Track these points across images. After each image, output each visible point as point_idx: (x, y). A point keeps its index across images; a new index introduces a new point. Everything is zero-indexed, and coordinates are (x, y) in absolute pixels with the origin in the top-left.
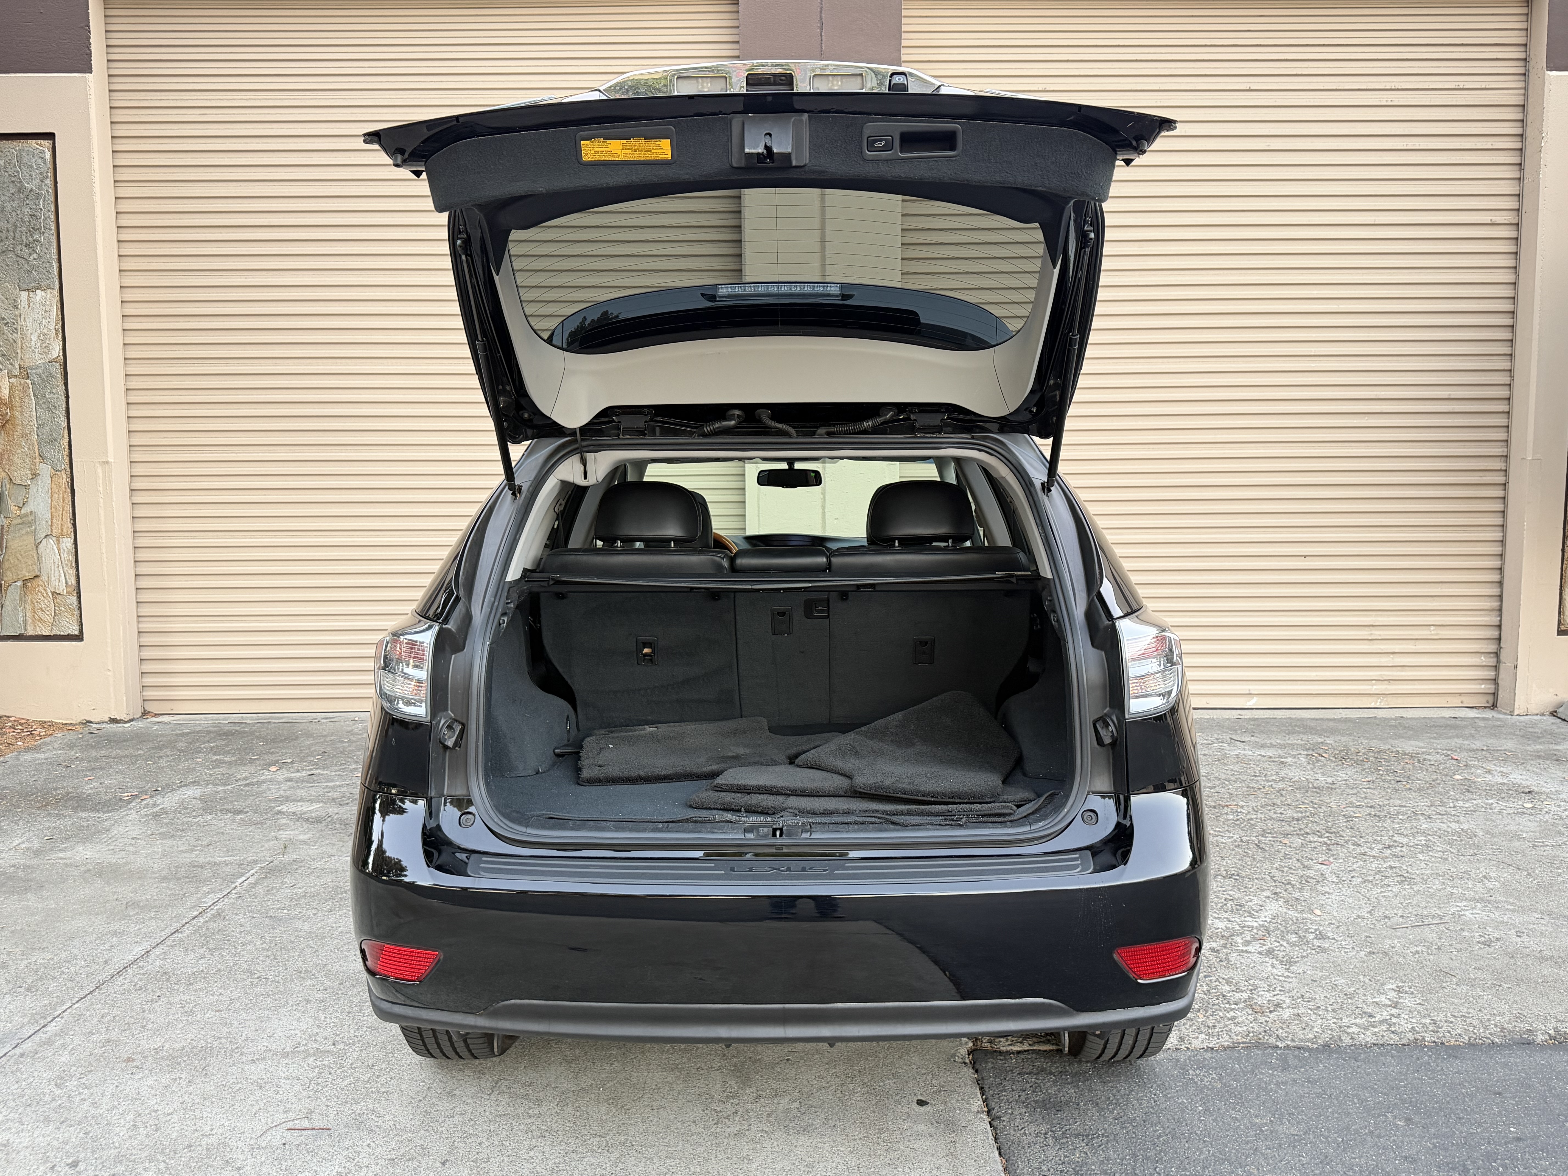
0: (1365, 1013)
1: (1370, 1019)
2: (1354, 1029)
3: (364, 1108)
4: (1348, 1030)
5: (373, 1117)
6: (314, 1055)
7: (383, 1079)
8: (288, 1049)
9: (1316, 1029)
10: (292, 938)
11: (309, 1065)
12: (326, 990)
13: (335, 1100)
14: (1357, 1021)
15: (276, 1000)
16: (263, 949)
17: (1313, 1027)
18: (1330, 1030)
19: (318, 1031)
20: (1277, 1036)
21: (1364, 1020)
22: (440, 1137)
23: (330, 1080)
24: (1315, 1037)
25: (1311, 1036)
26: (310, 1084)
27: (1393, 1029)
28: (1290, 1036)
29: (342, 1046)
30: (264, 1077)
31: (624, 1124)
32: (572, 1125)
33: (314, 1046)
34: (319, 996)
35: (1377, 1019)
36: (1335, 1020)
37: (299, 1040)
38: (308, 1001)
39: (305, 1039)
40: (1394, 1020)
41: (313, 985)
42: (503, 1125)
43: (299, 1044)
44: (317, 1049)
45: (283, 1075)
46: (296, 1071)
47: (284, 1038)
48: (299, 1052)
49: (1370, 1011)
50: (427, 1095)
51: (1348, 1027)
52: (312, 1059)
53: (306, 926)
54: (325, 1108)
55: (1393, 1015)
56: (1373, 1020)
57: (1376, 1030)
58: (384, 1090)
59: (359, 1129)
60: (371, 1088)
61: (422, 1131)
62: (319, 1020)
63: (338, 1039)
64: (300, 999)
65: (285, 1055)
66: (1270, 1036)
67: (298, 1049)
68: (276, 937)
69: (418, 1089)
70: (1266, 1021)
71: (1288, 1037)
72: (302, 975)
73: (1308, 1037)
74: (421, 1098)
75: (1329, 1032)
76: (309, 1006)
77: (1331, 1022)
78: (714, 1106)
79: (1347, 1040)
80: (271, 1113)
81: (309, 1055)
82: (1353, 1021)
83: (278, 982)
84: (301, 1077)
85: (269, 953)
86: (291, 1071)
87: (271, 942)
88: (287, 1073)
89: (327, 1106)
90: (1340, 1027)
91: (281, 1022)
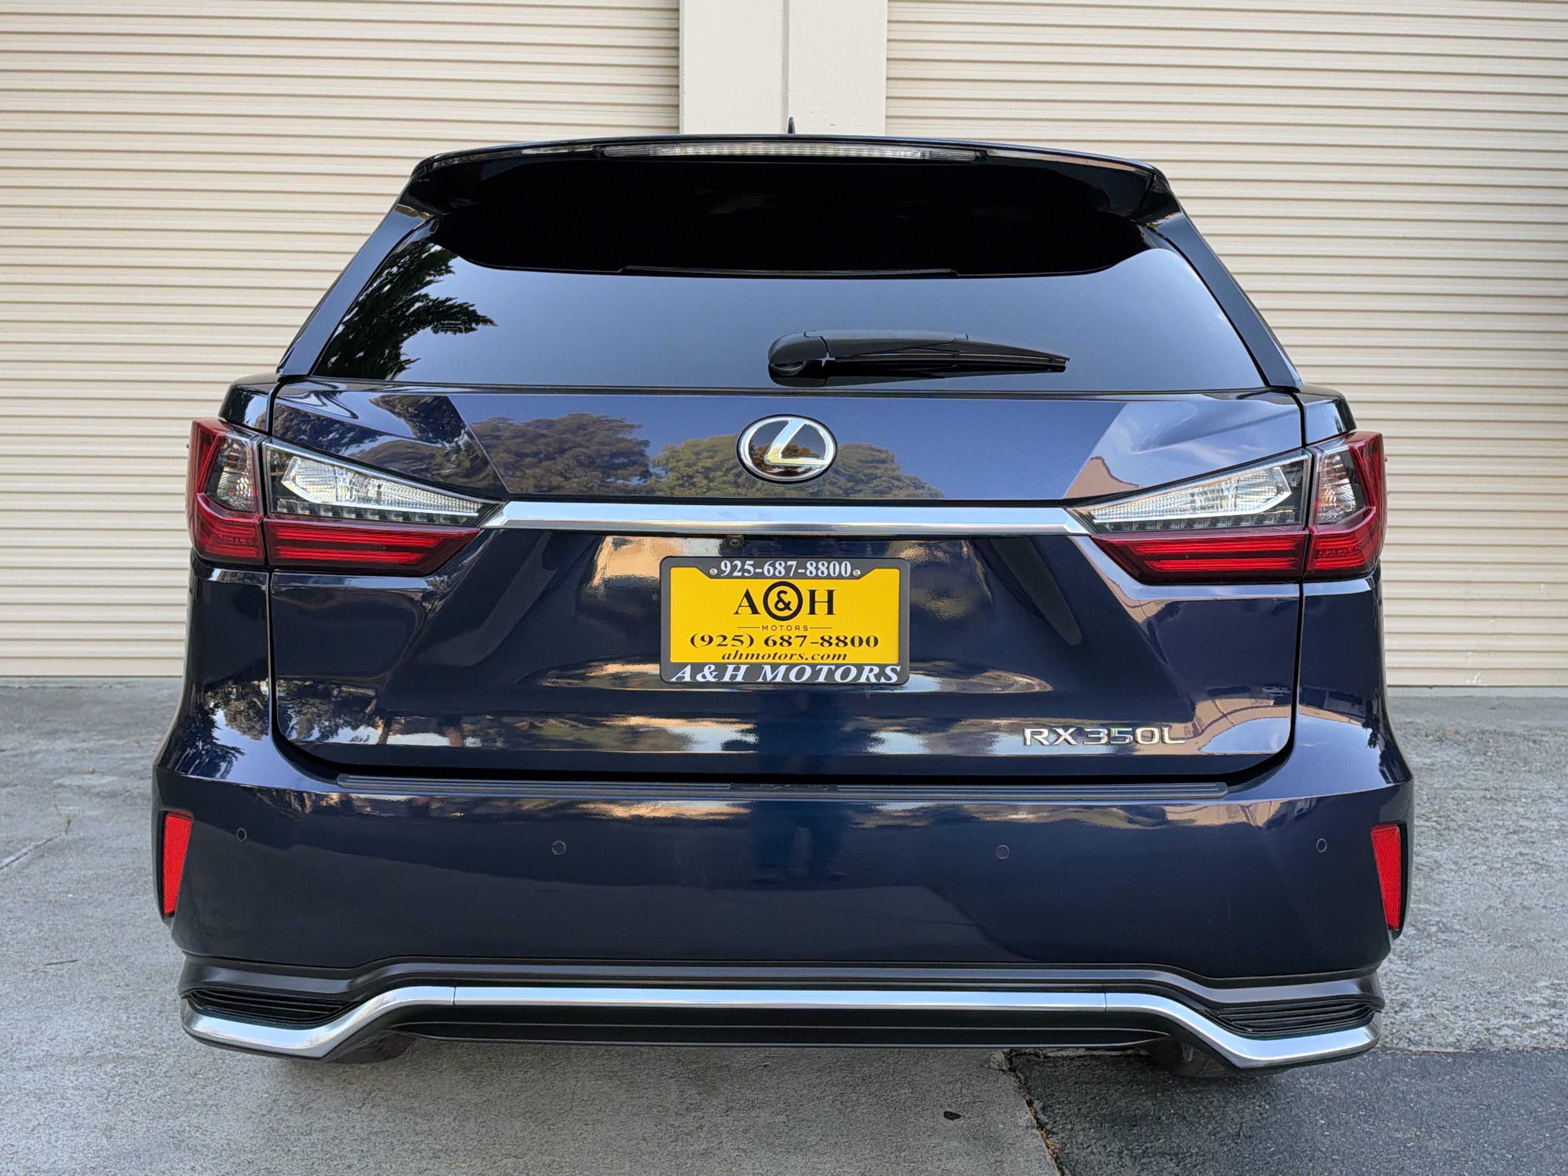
0: (1518, 1013)
1: (1524, 1020)
2: (1506, 1031)
3: (185, 1125)
4: (1500, 1033)
5: (197, 1134)
6: (114, 1061)
7: (210, 1090)
8: (77, 1054)
9: (1457, 1032)
10: (81, 926)
11: (106, 1073)
12: (128, 985)
13: (145, 1114)
14: (1510, 1022)
15: (59, 997)
16: (40, 938)
17: (1454, 1030)
18: (1477, 1032)
19: (117, 1033)
20: (1409, 1039)
21: (1517, 1021)
22: (293, 1159)
23: (137, 1091)
24: (1458, 1041)
25: (1452, 1039)
26: (109, 1095)
27: (1556, 1031)
28: (1426, 1040)
29: (152, 1051)
30: (44, 1086)
31: (546, 1142)
32: (475, 1144)
33: (113, 1050)
34: (118, 992)
35: (1533, 1020)
36: (1480, 1022)
37: (91, 1043)
38: (104, 999)
39: (101, 1042)
40: (1555, 1021)
41: (111, 981)
42: (380, 1143)
43: (92, 1048)
44: (118, 1054)
45: (71, 1085)
46: (89, 1080)
47: (71, 1040)
48: (93, 1058)
49: (1523, 1011)
50: (272, 1109)
51: (1499, 1029)
52: (110, 1066)
53: (99, 913)
54: (131, 1124)
55: (1553, 1016)
56: (1529, 1021)
57: (1534, 1032)
58: (211, 1103)
59: (178, 1148)
60: (194, 1100)
61: (268, 1152)
62: (120, 1021)
63: (145, 1042)
64: (93, 996)
65: (74, 1061)
66: (1400, 1039)
67: (91, 1054)
68: (57, 925)
69: (260, 1101)
70: (1392, 1023)
71: (1423, 1040)
72: (95, 968)
73: (1448, 1041)
74: (264, 1112)
75: (1475, 1035)
76: (104, 1004)
77: (1475, 1023)
78: (671, 1120)
79: (1499, 1044)
80: (55, 1130)
81: (107, 1062)
82: (1504, 1022)
83: (62, 976)
84: (95, 1087)
85: (48, 943)
86: (81, 1079)
87: (51, 930)
88: (76, 1083)
89: (134, 1122)
90: (1488, 1030)
91: (67, 1023)
